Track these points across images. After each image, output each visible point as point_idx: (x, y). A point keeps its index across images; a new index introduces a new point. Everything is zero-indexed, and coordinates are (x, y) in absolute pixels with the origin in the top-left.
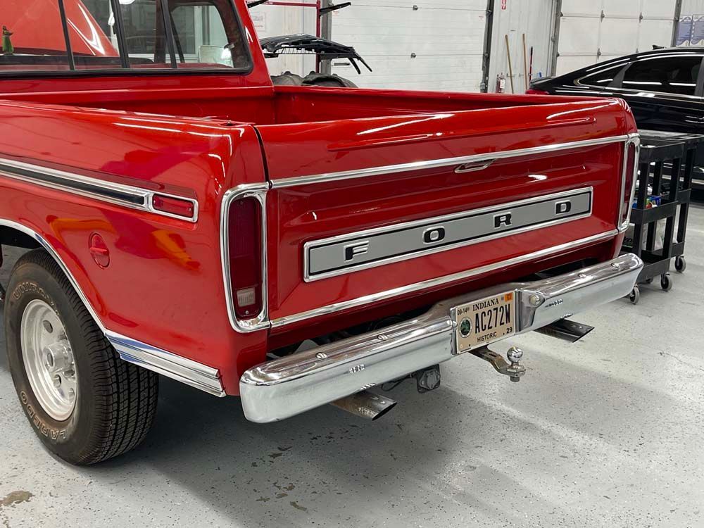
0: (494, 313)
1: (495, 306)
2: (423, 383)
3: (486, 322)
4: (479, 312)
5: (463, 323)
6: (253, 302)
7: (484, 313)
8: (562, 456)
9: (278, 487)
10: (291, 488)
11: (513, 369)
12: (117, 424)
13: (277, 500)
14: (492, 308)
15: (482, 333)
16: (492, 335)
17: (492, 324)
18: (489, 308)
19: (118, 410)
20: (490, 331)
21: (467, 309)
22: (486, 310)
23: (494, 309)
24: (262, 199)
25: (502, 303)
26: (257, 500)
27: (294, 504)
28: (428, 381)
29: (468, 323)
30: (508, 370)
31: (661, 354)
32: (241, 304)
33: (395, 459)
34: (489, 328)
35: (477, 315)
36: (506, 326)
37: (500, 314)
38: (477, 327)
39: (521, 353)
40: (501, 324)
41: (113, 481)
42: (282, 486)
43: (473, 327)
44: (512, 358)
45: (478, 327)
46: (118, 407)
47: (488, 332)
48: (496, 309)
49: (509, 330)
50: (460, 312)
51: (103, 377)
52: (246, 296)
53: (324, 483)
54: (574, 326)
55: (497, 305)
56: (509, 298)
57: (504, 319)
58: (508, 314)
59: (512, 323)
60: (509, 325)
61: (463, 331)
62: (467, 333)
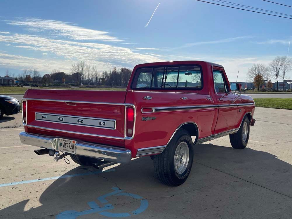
0: (69, 144)
3: (67, 145)
4: (65, 142)
5: (60, 143)
15: (65, 148)
17: (68, 147)
18: (68, 143)
21: (62, 140)
25: (72, 143)
37: (71, 146)
38: (64, 146)
40: (71, 149)
43: (63, 145)
47: (66, 149)
49: (73, 152)
55: (70, 143)
56: (74, 142)
57: (72, 148)
58: (73, 147)
59: (74, 150)
60: (73, 150)
61: (60, 145)
62: (61, 146)
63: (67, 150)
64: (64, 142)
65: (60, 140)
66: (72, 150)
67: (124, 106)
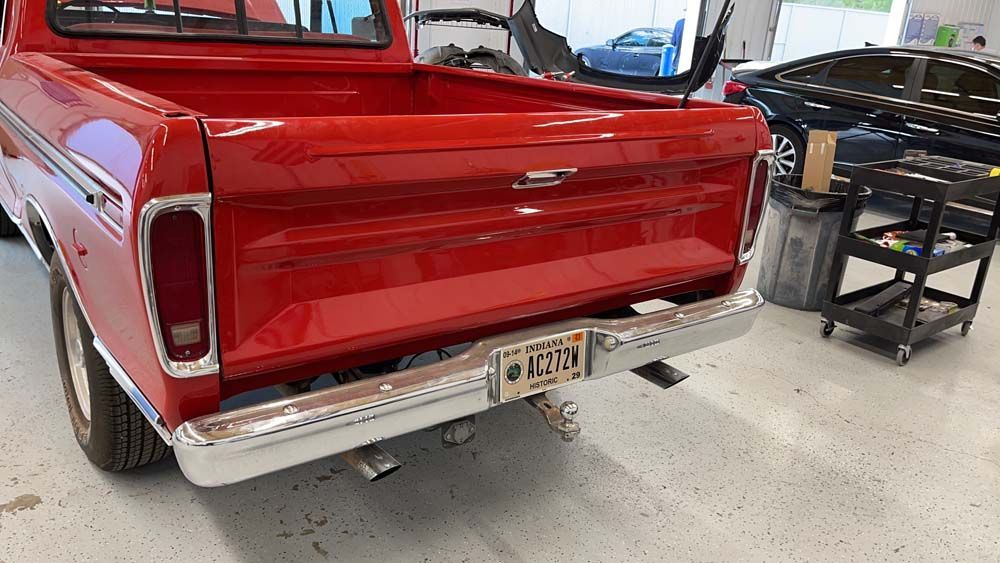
0: (555, 356)
1: (558, 348)
2: (449, 436)
3: (543, 364)
4: (535, 355)
5: (511, 367)
6: (198, 339)
7: (542, 355)
8: (642, 514)
9: (310, 520)
10: (322, 523)
11: (565, 427)
12: (129, 436)
13: (300, 537)
14: (552, 350)
15: (537, 379)
16: (550, 381)
17: (553, 367)
18: (550, 350)
19: (129, 422)
20: (550, 376)
21: (517, 352)
22: (545, 352)
23: (556, 351)
24: (204, 213)
25: (570, 345)
26: (278, 536)
27: (316, 545)
28: (456, 435)
29: (518, 367)
30: (560, 427)
31: (798, 391)
32: (178, 342)
33: (453, 497)
34: (547, 373)
35: (531, 358)
36: (571, 370)
37: (563, 357)
38: (531, 372)
39: (575, 410)
40: (565, 368)
41: (133, 494)
42: (314, 519)
43: (524, 372)
44: (565, 414)
45: (533, 372)
46: (129, 418)
47: (545, 377)
48: (559, 351)
49: (577, 375)
50: (507, 354)
51: (109, 385)
52: (185, 333)
53: (362, 520)
54: (668, 371)
55: (560, 347)
56: (578, 336)
57: (569, 363)
58: (575, 358)
59: (579, 368)
60: (575, 370)
61: (510, 375)
62: (513, 378)
64: (531, 354)
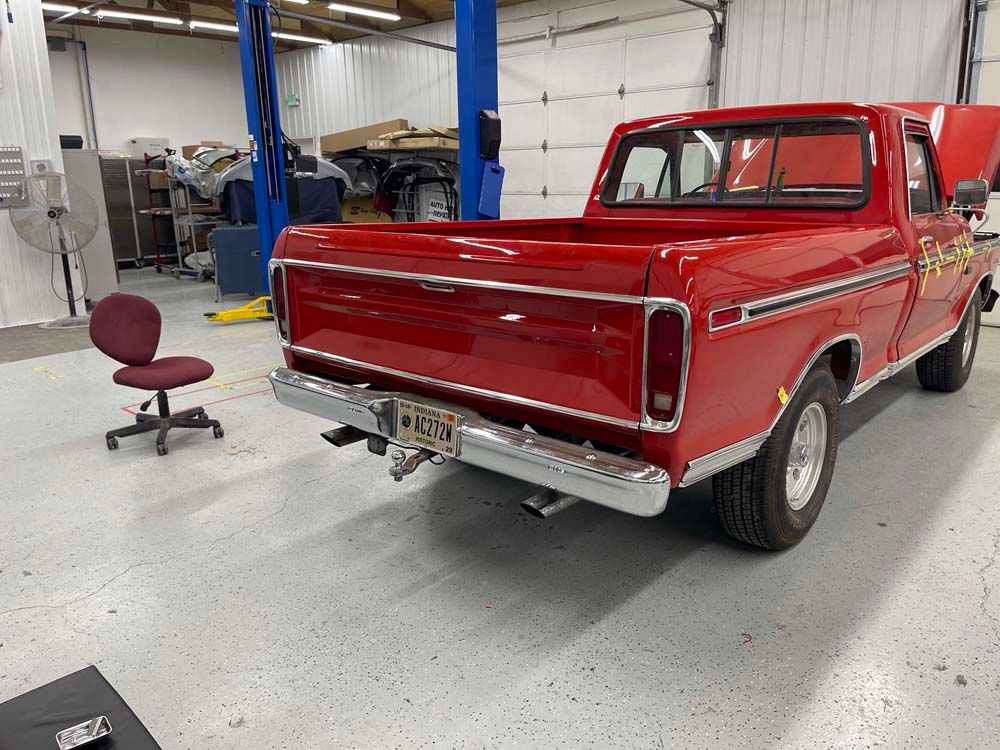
0: (435, 424)
3: (426, 426)
4: (421, 416)
5: (404, 417)
7: (425, 419)
14: (433, 418)
15: (421, 436)
16: (431, 443)
17: (432, 432)
18: (431, 417)
20: (428, 438)
21: (409, 407)
22: (428, 417)
23: (435, 421)
25: (445, 421)
29: (409, 419)
34: (428, 435)
35: (418, 417)
37: (440, 429)
38: (417, 427)
40: (441, 439)
43: (413, 424)
45: (419, 428)
47: (425, 436)
48: (438, 422)
49: (449, 450)
55: (437, 419)
56: (451, 418)
57: (444, 436)
58: (449, 434)
59: (452, 444)
60: (449, 444)
61: (404, 423)
62: (407, 426)
63: (429, 443)
64: (418, 414)
65: (402, 405)
66: (446, 444)
67: (642, 307)
